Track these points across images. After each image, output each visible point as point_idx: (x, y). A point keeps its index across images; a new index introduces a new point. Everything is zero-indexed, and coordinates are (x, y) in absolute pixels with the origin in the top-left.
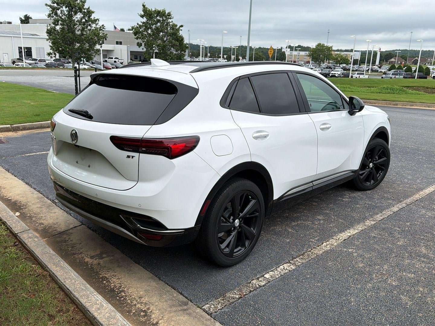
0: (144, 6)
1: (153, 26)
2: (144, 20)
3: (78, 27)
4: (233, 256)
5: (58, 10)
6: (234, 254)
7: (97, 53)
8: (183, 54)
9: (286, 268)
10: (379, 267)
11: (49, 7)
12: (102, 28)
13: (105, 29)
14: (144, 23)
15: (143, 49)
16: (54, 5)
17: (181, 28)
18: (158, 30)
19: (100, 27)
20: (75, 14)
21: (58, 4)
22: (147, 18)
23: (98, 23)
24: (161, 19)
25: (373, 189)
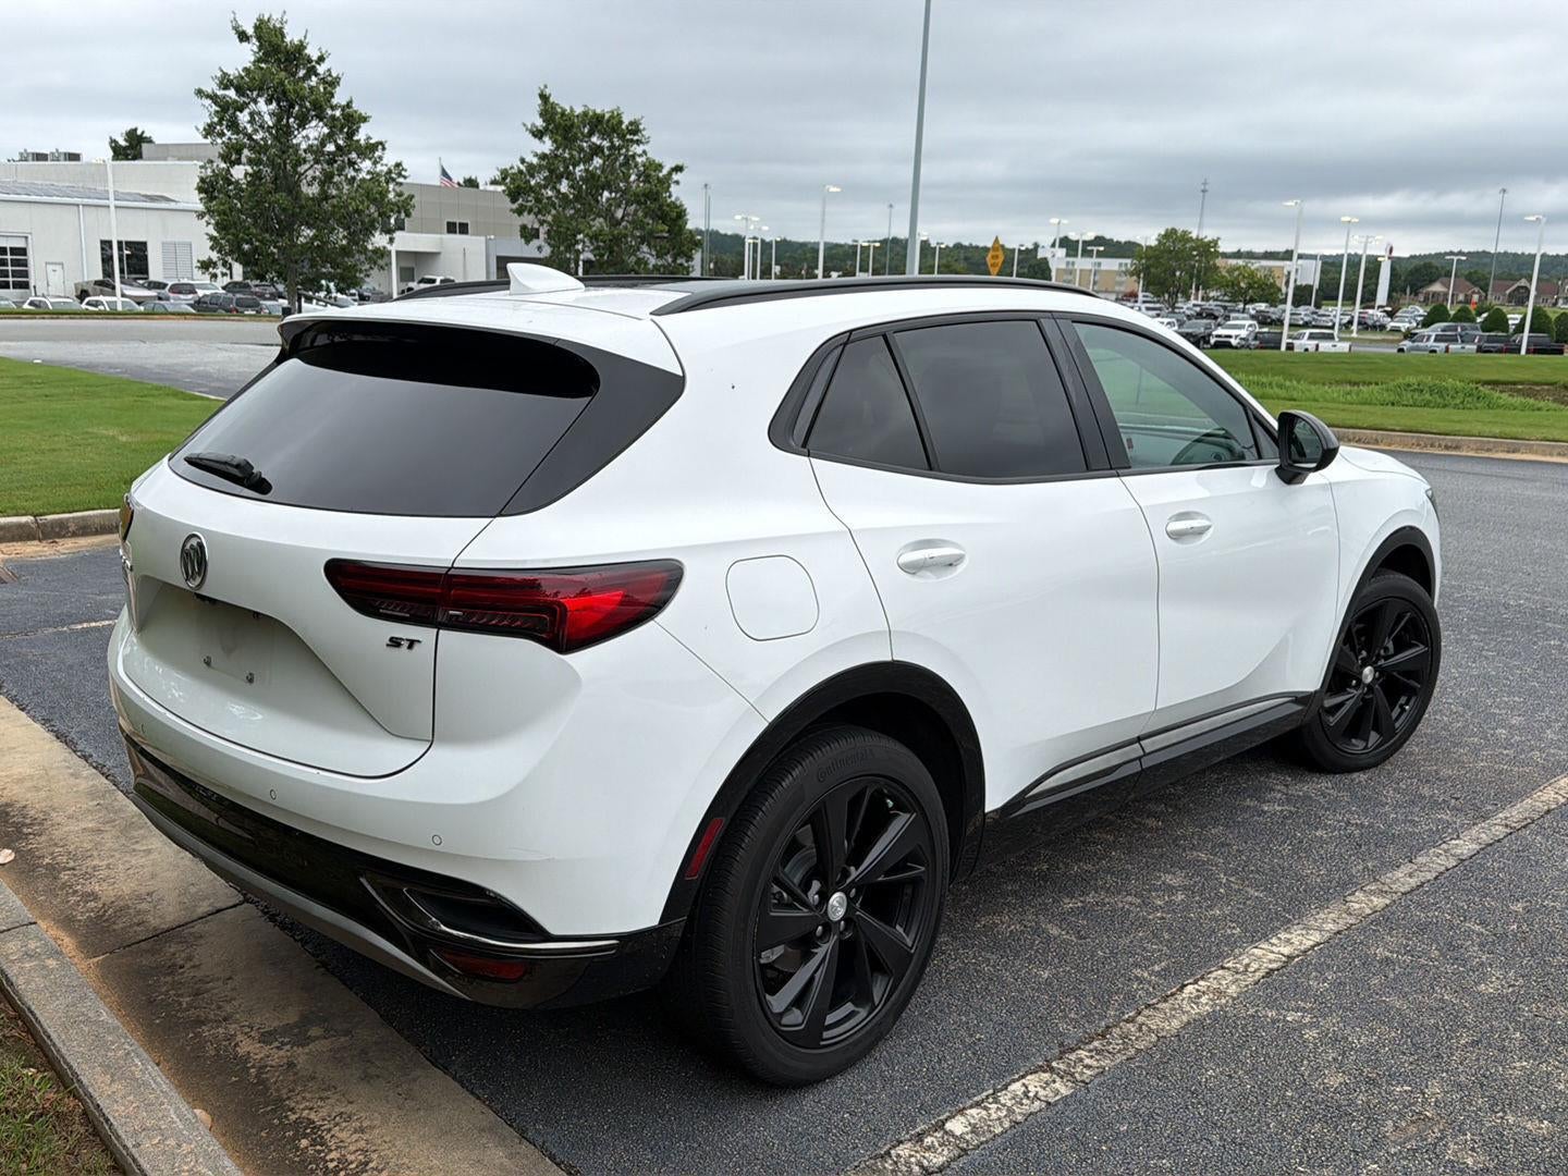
0: (544, 97)
1: (577, 169)
2: (547, 146)
3: (311, 171)
4: (822, 1043)
5: (241, 112)
6: (826, 1035)
7: (375, 263)
8: (681, 265)
9: (1033, 1090)
11: (209, 101)
12: (393, 175)
13: (405, 177)
14: (543, 157)
15: (540, 248)
16: (226, 92)
17: (675, 177)
18: (594, 183)
19: (390, 172)
20: (299, 126)
21: (240, 90)
22: (555, 141)
23: (381, 158)
24: (606, 144)
25: (1375, 765)
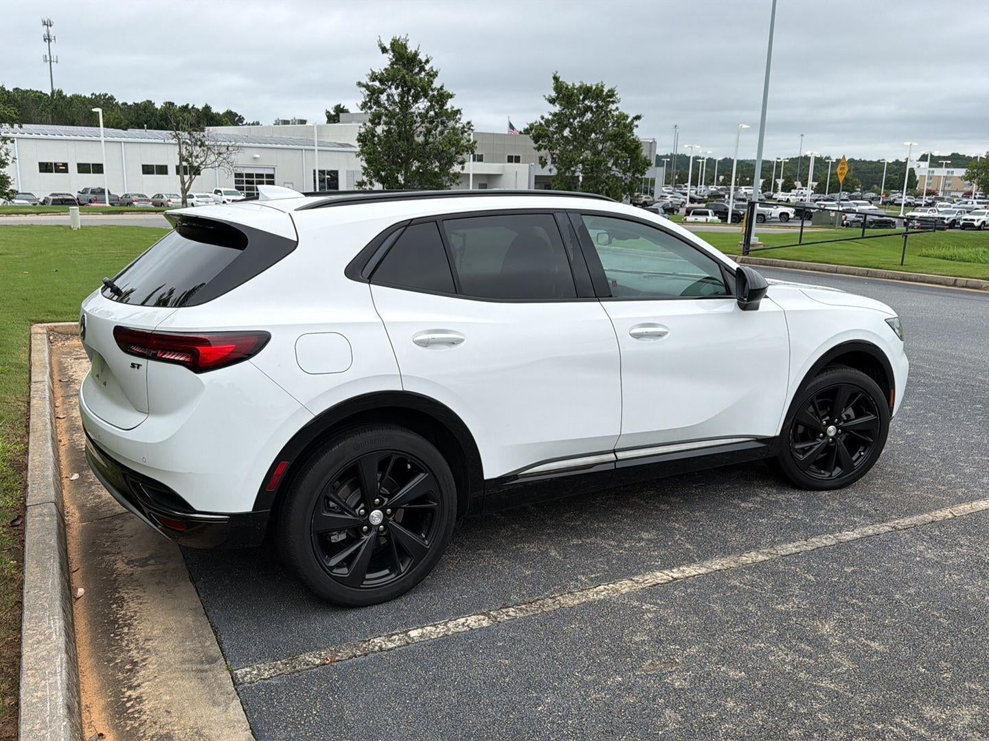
0: (556, 79)
1: (576, 121)
2: (557, 108)
3: (420, 128)
4: (361, 586)
5: (382, 94)
7: (454, 182)
8: (637, 178)
10: (677, 647)
11: (364, 89)
12: (466, 129)
13: (472, 130)
14: (555, 115)
15: (550, 170)
16: (374, 83)
17: (636, 123)
18: (586, 129)
19: (464, 127)
20: (414, 101)
21: (381, 81)
22: (561, 105)
23: (460, 119)
24: (594, 105)
